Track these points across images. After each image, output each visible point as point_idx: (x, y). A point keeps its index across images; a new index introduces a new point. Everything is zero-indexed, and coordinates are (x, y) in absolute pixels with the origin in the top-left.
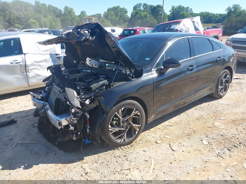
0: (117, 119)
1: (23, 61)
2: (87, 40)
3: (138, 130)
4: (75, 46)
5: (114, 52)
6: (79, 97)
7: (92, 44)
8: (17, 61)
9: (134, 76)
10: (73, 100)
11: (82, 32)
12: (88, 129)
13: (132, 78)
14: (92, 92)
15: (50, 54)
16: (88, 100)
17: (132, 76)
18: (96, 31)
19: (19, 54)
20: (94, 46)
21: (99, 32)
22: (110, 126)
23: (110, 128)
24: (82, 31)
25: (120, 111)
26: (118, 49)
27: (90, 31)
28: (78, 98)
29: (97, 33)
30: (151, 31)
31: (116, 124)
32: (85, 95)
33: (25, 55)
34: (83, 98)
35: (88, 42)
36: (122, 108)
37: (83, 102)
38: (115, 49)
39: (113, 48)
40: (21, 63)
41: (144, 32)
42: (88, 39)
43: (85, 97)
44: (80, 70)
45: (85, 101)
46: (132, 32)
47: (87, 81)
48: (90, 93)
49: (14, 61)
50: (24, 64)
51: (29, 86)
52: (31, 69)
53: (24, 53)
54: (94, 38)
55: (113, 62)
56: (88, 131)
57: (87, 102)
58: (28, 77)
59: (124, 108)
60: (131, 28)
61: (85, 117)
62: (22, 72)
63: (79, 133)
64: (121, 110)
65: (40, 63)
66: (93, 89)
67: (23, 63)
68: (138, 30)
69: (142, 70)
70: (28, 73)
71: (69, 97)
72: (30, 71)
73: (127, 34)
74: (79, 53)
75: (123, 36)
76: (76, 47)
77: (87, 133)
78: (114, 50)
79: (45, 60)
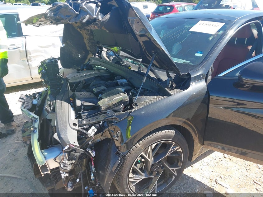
0: (143, 160)
1: (23, 45)
2: (93, 21)
3: (176, 174)
4: (78, 30)
5: (142, 43)
6: (77, 123)
7: (103, 28)
8: (15, 45)
9: (174, 85)
10: (66, 131)
11: (84, 7)
12: (92, 175)
13: (172, 88)
14: (100, 114)
15: (59, 37)
16: (93, 128)
17: (172, 85)
18: (113, 4)
19: (18, 37)
20: (107, 31)
21: (117, 6)
22: (131, 175)
23: (131, 178)
24: (83, 4)
25: (150, 149)
26: (149, 38)
27: (100, 4)
28: (75, 124)
29: (113, 8)
30: (191, 8)
31: (141, 169)
32: (88, 119)
33: (25, 37)
34: (85, 125)
35: (96, 24)
36: (153, 145)
37: (84, 131)
38: (145, 39)
39: (141, 36)
40: (21, 49)
41: (184, 10)
42: (95, 20)
43: (88, 123)
44: (93, 65)
45: (87, 130)
46: (169, 8)
47: (95, 90)
48: (96, 115)
49: (11, 45)
50: (25, 50)
51: (32, 78)
52: (34, 57)
53: (24, 34)
54: (108, 16)
55: (141, 60)
56: (92, 177)
57: (92, 131)
58: (30, 67)
59: (156, 144)
60: (167, 4)
61: (87, 155)
62: (23, 61)
63: (78, 180)
64: (151, 147)
65: (46, 49)
66: (103, 108)
67: (23, 48)
68: (176, 6)
69: (189, 75)
70: (30, 62)
71: (59, 123)
72: (33, 59)
73: (162, 11)
74: (86, 42)
75: (157, 13)
76: (81, 32)
77: (91, 180)
78: (141, 40)
79: (53, 44)
